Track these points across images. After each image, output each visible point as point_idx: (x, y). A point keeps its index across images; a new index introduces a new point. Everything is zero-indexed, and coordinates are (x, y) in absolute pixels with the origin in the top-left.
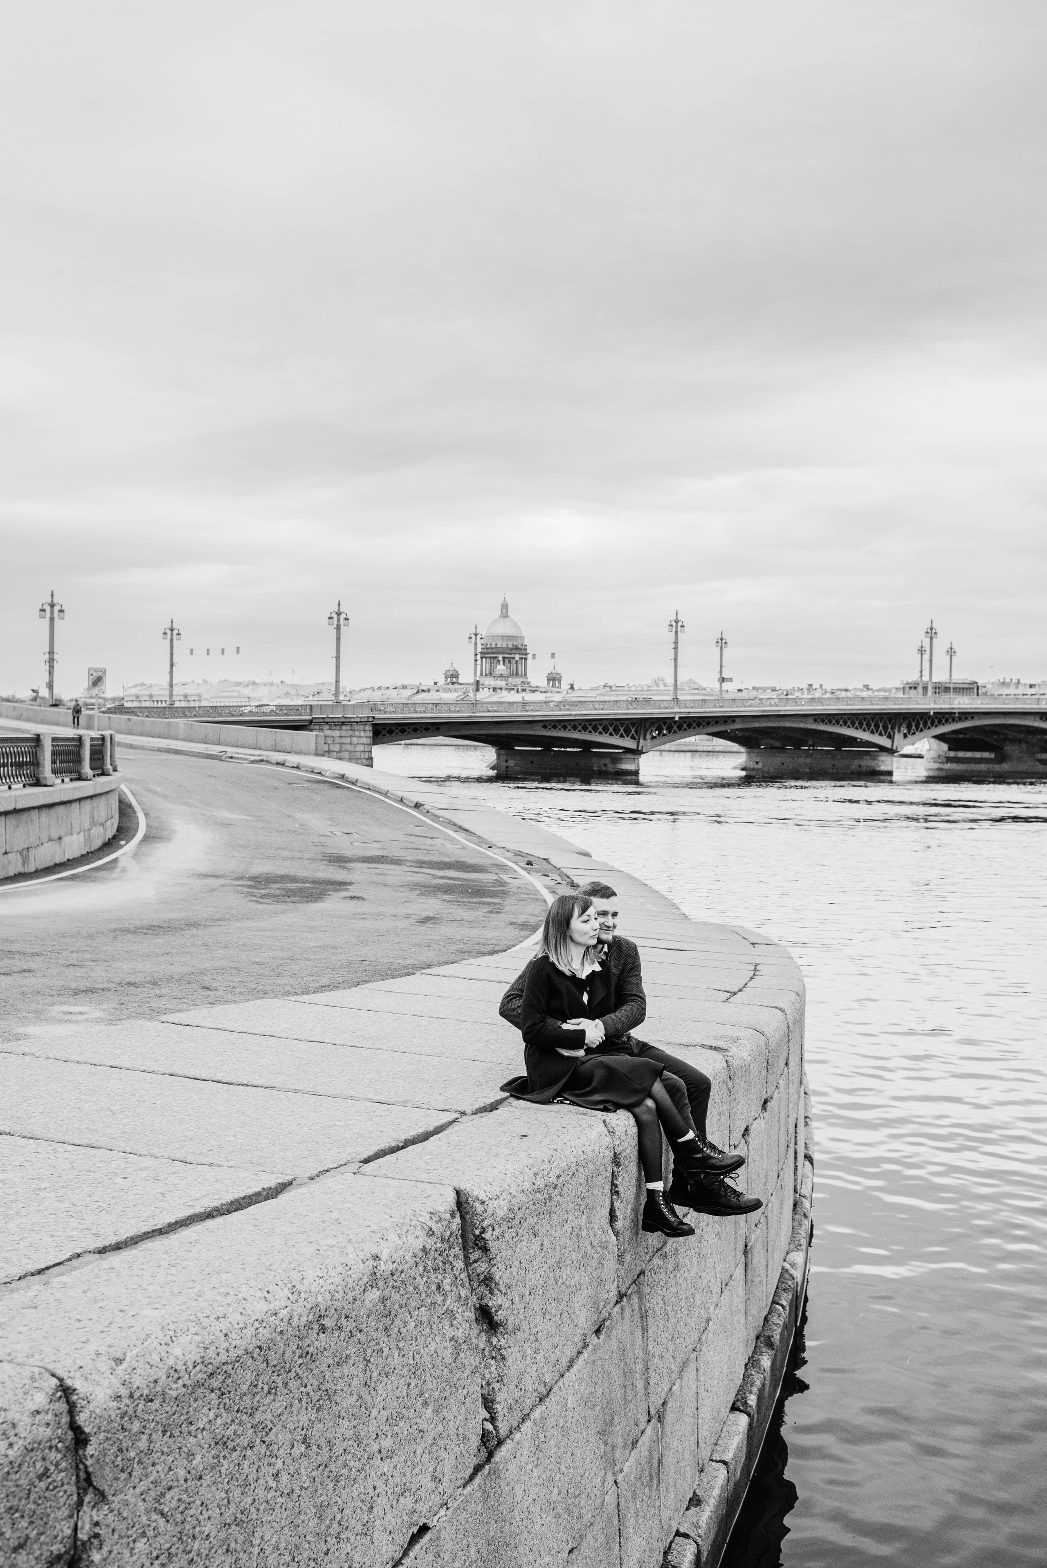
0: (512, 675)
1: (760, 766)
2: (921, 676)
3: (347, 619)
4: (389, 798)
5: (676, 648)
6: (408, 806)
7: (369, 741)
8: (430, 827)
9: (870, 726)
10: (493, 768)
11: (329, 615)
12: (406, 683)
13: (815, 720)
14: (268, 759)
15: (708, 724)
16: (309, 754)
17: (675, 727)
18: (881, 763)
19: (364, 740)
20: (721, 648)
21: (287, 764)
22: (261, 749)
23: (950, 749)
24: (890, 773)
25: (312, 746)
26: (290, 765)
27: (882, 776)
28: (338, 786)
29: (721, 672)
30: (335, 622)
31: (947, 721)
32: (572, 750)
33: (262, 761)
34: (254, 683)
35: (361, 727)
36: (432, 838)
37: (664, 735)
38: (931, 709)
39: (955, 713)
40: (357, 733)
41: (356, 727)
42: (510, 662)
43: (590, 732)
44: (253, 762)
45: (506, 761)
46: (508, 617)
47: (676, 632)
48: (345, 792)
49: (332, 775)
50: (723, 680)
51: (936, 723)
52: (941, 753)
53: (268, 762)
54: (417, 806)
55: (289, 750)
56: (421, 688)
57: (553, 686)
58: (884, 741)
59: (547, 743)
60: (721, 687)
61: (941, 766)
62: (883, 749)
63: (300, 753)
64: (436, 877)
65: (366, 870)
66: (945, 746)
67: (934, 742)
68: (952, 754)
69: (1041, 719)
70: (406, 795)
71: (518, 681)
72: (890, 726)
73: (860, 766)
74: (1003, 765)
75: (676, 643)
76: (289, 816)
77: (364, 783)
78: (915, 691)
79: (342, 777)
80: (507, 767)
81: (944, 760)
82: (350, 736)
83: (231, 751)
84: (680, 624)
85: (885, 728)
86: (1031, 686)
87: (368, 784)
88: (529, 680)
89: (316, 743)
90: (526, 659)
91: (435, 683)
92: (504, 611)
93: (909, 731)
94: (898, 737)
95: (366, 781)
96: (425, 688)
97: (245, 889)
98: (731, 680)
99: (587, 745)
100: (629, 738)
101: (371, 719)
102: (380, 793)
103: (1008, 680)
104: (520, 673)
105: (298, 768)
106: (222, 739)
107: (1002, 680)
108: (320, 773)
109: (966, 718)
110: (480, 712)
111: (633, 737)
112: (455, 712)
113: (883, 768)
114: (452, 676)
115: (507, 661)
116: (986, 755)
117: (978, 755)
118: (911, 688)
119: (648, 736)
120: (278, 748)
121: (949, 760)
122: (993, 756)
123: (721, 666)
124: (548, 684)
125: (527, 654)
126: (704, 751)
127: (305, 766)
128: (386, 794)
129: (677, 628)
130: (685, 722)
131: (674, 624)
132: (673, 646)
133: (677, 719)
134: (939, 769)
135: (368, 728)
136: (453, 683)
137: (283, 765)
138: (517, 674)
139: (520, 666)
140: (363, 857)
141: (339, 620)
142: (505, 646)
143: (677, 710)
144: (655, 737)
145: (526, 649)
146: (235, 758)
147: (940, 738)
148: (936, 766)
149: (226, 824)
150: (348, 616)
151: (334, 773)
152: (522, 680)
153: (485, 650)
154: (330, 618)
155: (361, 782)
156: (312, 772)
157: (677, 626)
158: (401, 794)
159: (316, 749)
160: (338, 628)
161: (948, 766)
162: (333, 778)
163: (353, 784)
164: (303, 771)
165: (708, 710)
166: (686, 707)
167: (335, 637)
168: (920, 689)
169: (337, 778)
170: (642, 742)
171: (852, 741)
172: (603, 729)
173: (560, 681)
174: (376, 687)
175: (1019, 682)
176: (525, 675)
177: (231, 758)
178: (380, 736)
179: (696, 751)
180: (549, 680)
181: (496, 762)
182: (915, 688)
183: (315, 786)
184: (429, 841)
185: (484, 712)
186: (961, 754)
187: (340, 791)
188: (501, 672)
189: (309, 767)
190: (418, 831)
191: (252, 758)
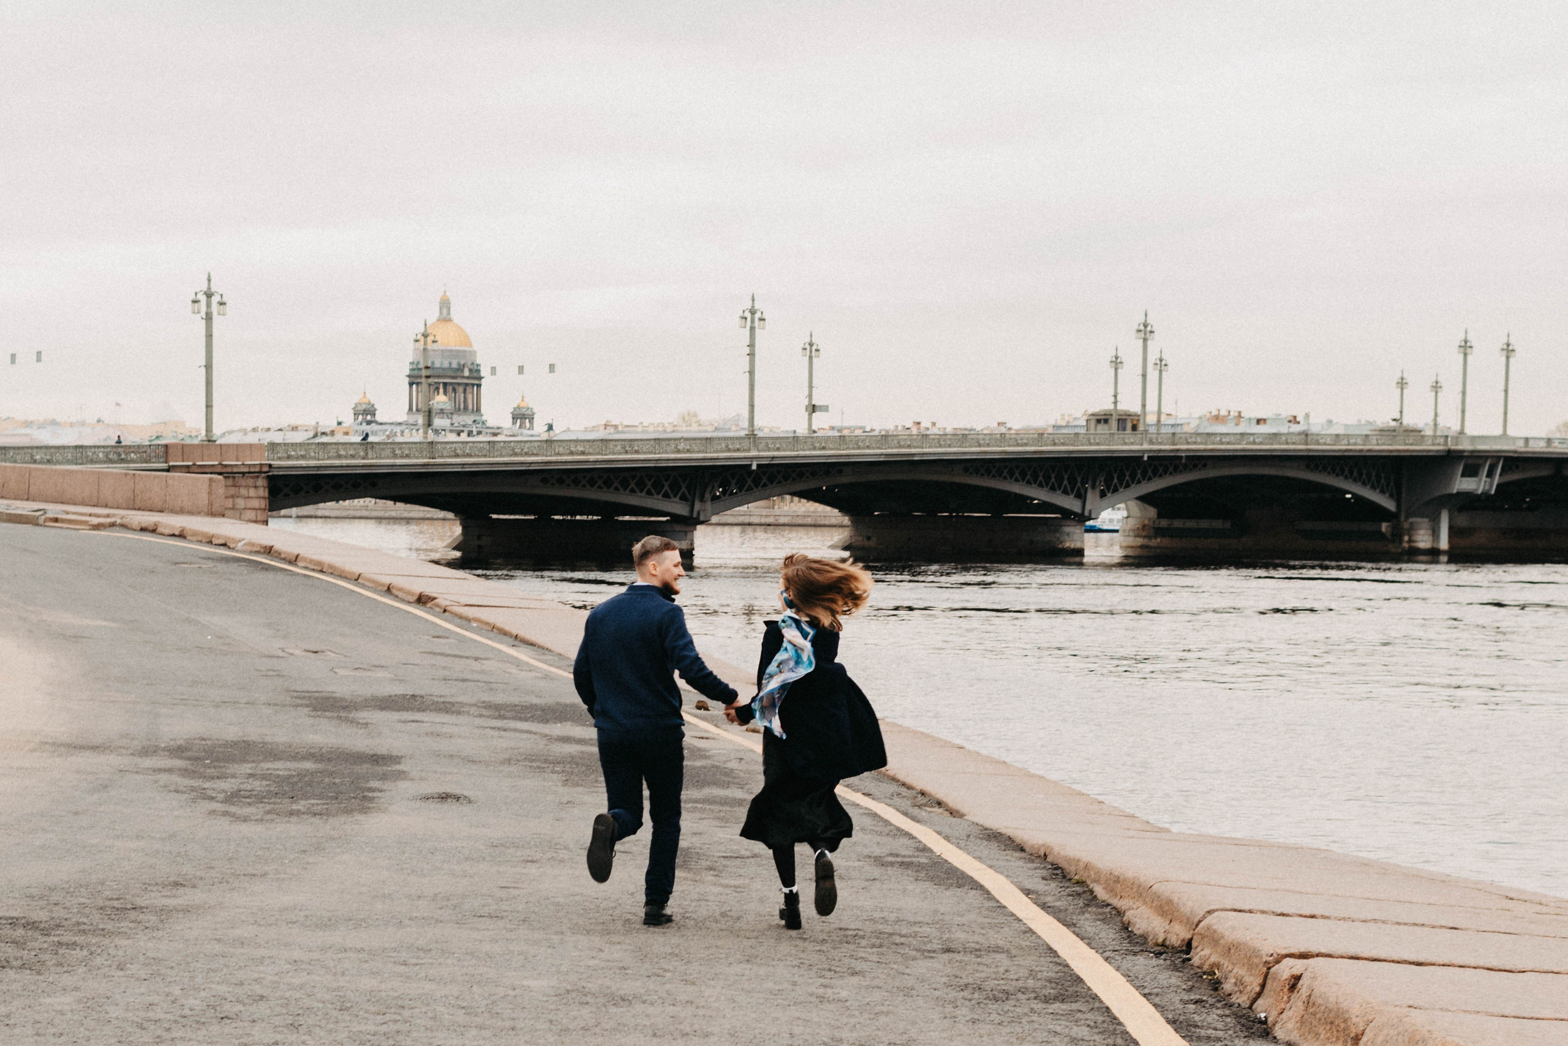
0: (457, 410)
1: (872, 543)
2: (1115, 403)
3: (222, 304)
4: (363, 586)
5: (752, 355)
6: (402, 601)
7: (263, 504)
8: (462, 639)
9: (1050, 478)
10: (455, 548)
11: (193, 297)
12: (294, 422)
13: (966, 470)
14: (125, 521)
15: (801, 475)
16: (199, 513)
17: (749, 482)
18: (1066, 538)
19: (256, 503)
20: (811, 357)
21: (160, 530)
22: (106, 506)
23: (1160, 515)
24: (1080, 552)
25: (203, 498)
26: (167, 531)
27: (1073, 557)
28: (266, 568)
29: (810, 396)
30: (204, 309)
31: (1165, 471)
32: (584, 518)
33: (113, 525)
34: (54, 423)
35: (250, 482)
36: (476, 659)
37: (732, 494)
38: (1144, 451)
39: (1181, 458)
40: (243, 491)
41: (242, 482)
42: (454, 390)
43: (616, 489)
44: (97, 527)
45: (479, 537)
46: (450, 320)
47: (752, 329)
48: (280, 576)
49: (249, 548)
50: (813, 408)
51: (1150, 473)
52: (1146, 522)
53: (124, 526)
54: (422, 600)
55: (160, 506)
56: (320, 430)
57: (520, 427)
58: (1070, 503)
59: (544, 506)
60: (810, 420)
61: (1146, 541)
62: (1067, 515)
63: (181, 511)
64: (550, 739)
65: (399, 726)
66: (1152, 512)
67: (1134, 505)
68: (1164, 523)
69: (1308, 467)
70: (398, 582)
71: (468, 419)
72: (1079, 479)
73: (1031, 542)
74: (1244, 539)
75: (752, 345)
76: (188, 620)
77: (311, 561)
78: (1106, 427)
79: (269, 551)
80: (480, 547)
81: (1152, 532)
82: (233, 497)
83: (54, 509)
84: (758, 315)
85: (1072, 481)
86: (1259, 421)
87: (319, 563)
88: (484, 418)
89: (210, 493)
90: (479, 386)
91: (339, 423)
92: (445, 311)
93: (1108, 488)
94: (1092, 497)
95: (315, 557)
96: (328, 430)
97: (176, 779)
98: (825, 409)
99: (610, 510)
100: (677, 499)
101: (266, 469)
102: (343, 576)
103: (1223, 413)
104: (470, 407)
105: (182, 536)
106: (33, 490)
107: (1215, 413)
108: (224, 545)
109: (1195, 466)
110: (442, 457)
111: (683, 498)
112: (402, 457)
113: (1069, 544)
114: (366, 412)
115: (450, 388)
116: (1218, 524)
117: (1204, 524)
118: (1099, 421)
119: (708, 496)
120: (138, 504)
121: (1158, 532)
122: (1228, 525)
123: (811, 387)
124: (514, 423)
125: (480, 378)
126: (761, 525)
127: (195, 533)
128: (357, 579)
129: (753, 321)
130: (764, 473)
131: (748, 315)
132: (747, 350)
133: (754, 467)
134: (1142, 547)
135: (261, 482)
136: (369, 423)
137: (154, 531)
138: (466, 408)
139: (469, 397)
140: (374, 699)
141: (209, 305)
142: (446, 365)
143: (753, 453)
144: (719, 497)
145: (478, 371)
146: (63, 521)
147: (1144, 499)
148: (1139, 541)
149: (75, 638)
150: (225, 299)
151: (253, 545)
152: (473, 418)
153: (416, 373)
154: (195, 302)
155: (305, 559)
156: (210, 542)
157: (753, 318)
158: (386, 580)
159: (211, 504)
160: (209, 318)
161: (1154, 542)
162: (251, 552)
163: (290, 563)
164: (191, 541)
165: (802, 453)
166: (769, 450)
167: (204, 333)
168: (1114, 424)
169: (258, 552)
170: (698, 506)
171: (1023, 503)
172: (637, 484)
173: (531, 419)
174: (249, 429)
175: (1240, 416)
176: (478, 410)
177: (56, 520)
178: (280, 496)
179: (750, 524)
180: (515, 418)
181: (461, 538)
182: (1106, 421)
183: (221, 567)
184: (475, 665)
185: (450, 457)
186: (1178, 524)
187: (270, 575)
188: (441, 406)
189: (204, 534)
190: (441, 645)
191: (95, 521)
